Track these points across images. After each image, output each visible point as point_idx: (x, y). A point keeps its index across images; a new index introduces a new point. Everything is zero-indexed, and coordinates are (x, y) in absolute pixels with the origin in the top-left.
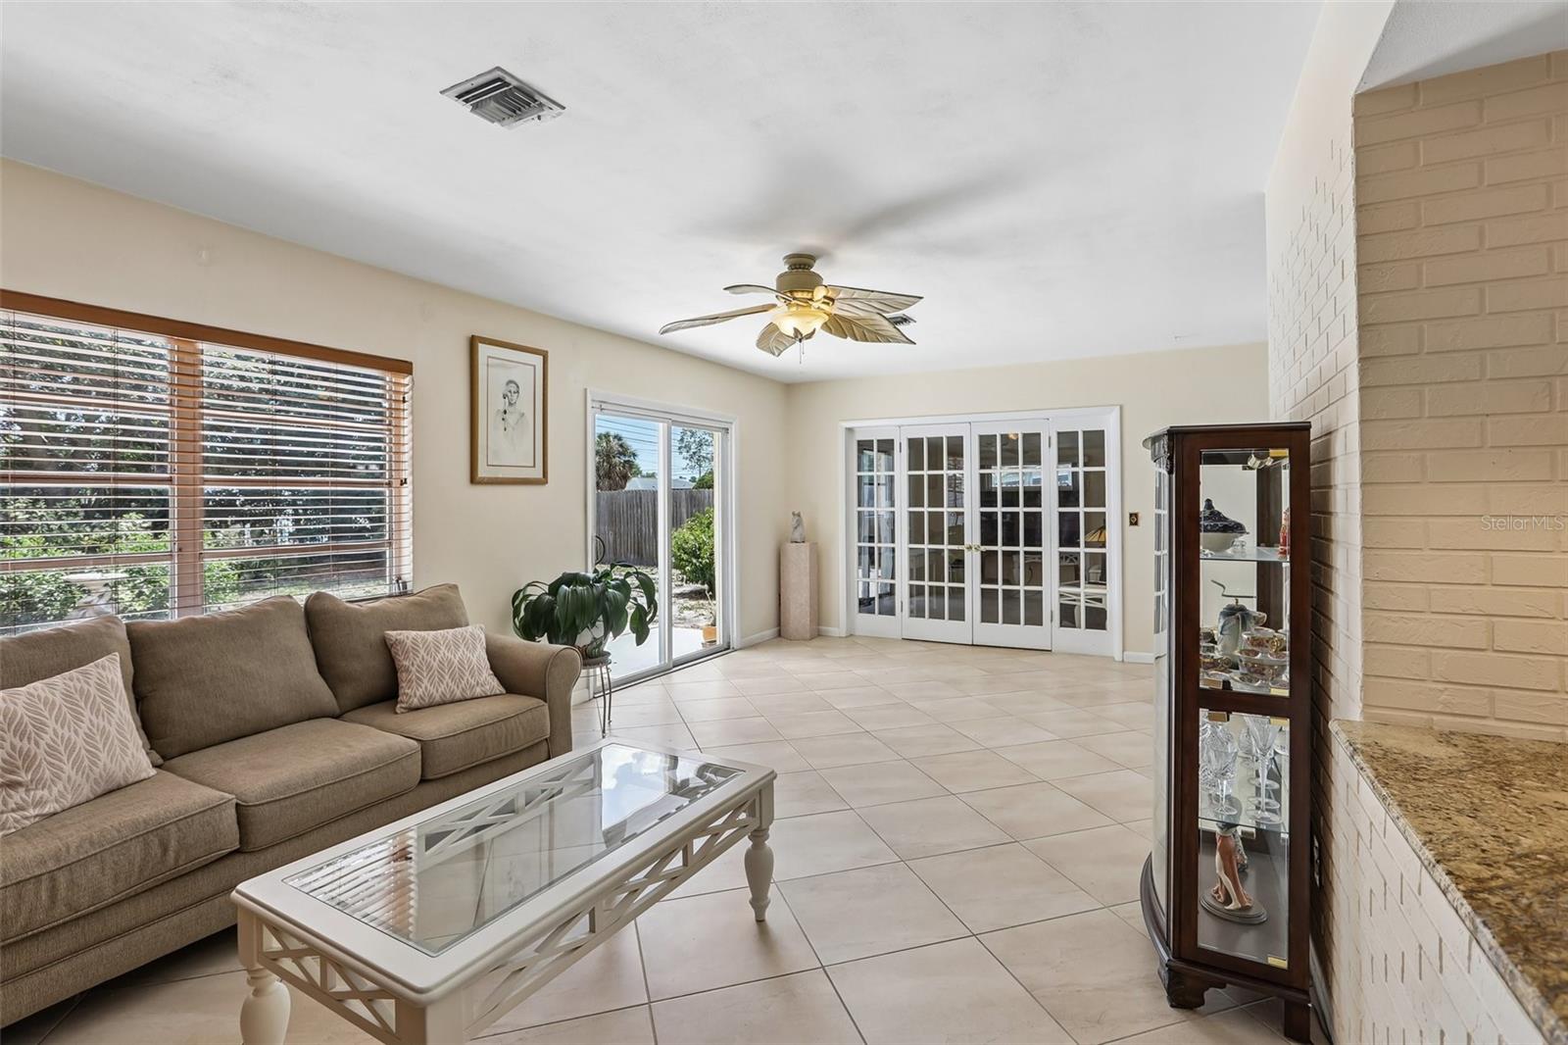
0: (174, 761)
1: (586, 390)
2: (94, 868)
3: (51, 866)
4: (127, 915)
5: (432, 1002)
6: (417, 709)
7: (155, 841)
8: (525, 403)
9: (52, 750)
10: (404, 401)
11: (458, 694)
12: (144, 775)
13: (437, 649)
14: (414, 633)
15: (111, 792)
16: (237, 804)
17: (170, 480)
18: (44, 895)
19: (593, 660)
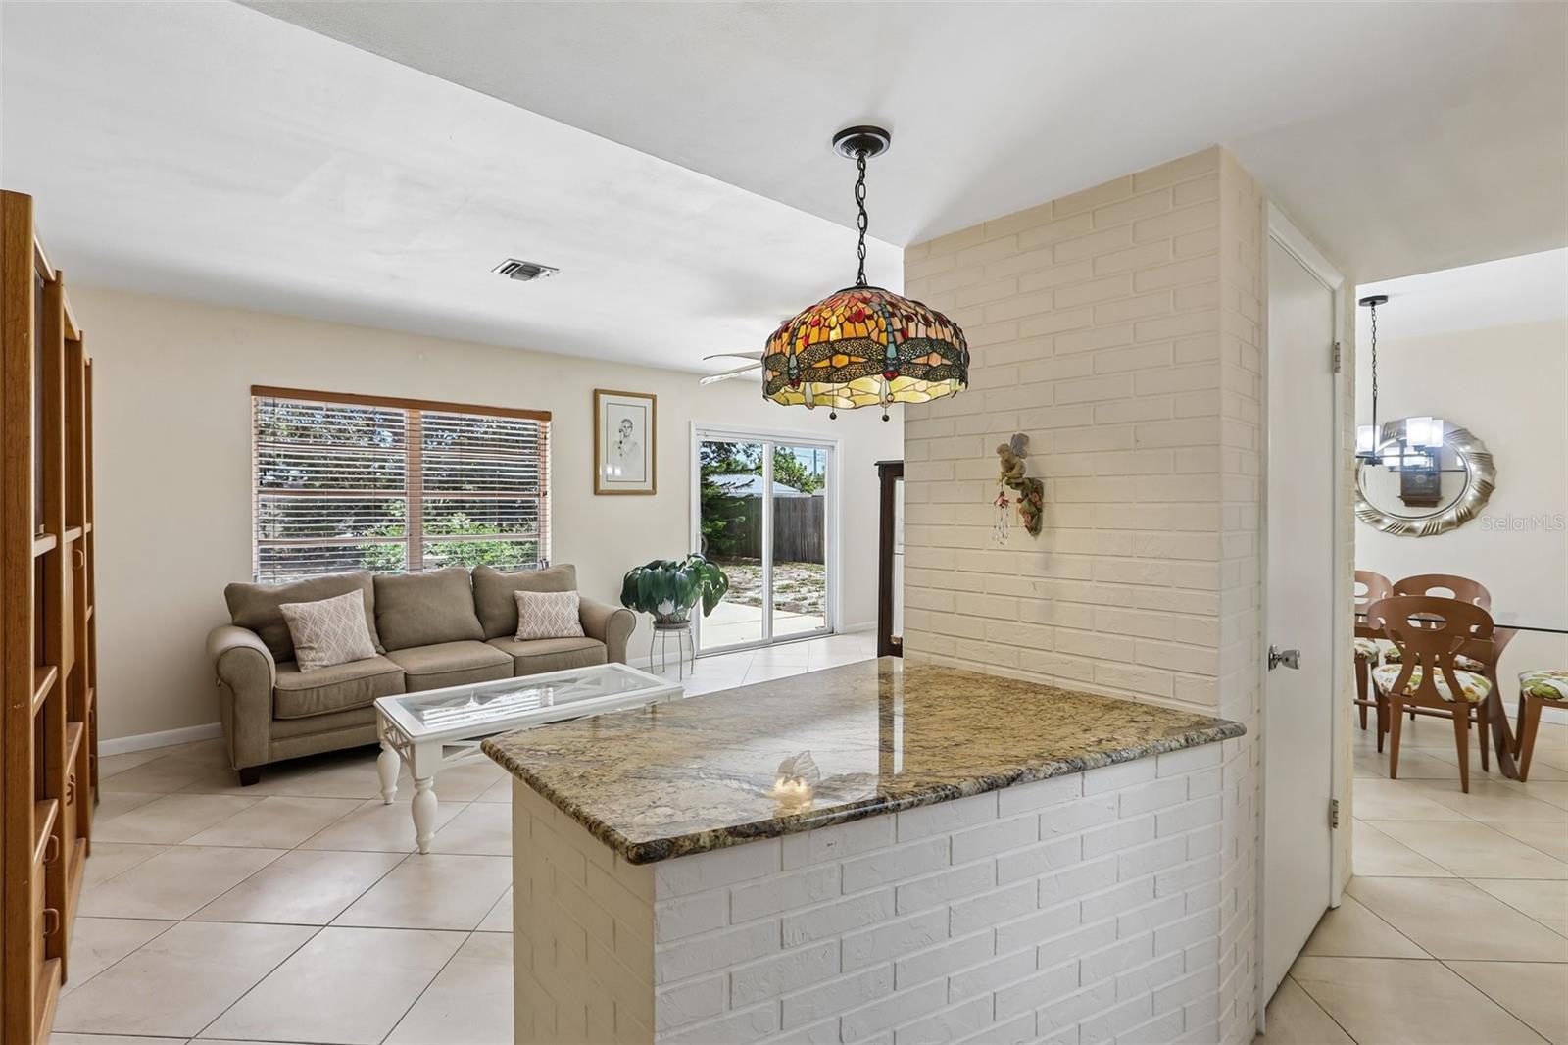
0: (391, 653)
1: (690, 422)
2: (335, 690)
3: (318, 685)
4: (350, 718)
5: (417, 742)
6: (526, 640)
7: (362, 683)
8: (638, 435)
9: (327, 635)
10: (545, 439)
11: (553, 635)
12: (371, 656)
13: (543, 604)
14: (531, 593)
15: (355, 661)
16: (405, 674)
17: (405, 494)
18: (314, 697)
19: (678, 625)
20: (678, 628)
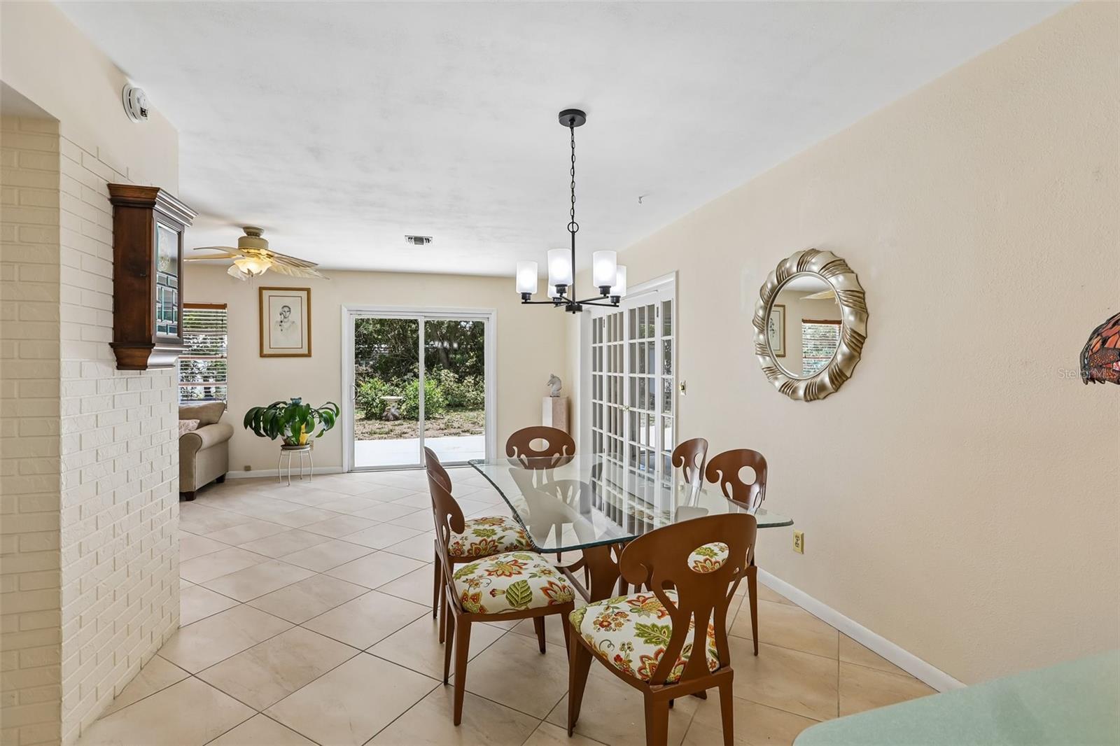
1: (341, 306)
8: (295, 316)
19: (290, 447)
20: (289, 449)
